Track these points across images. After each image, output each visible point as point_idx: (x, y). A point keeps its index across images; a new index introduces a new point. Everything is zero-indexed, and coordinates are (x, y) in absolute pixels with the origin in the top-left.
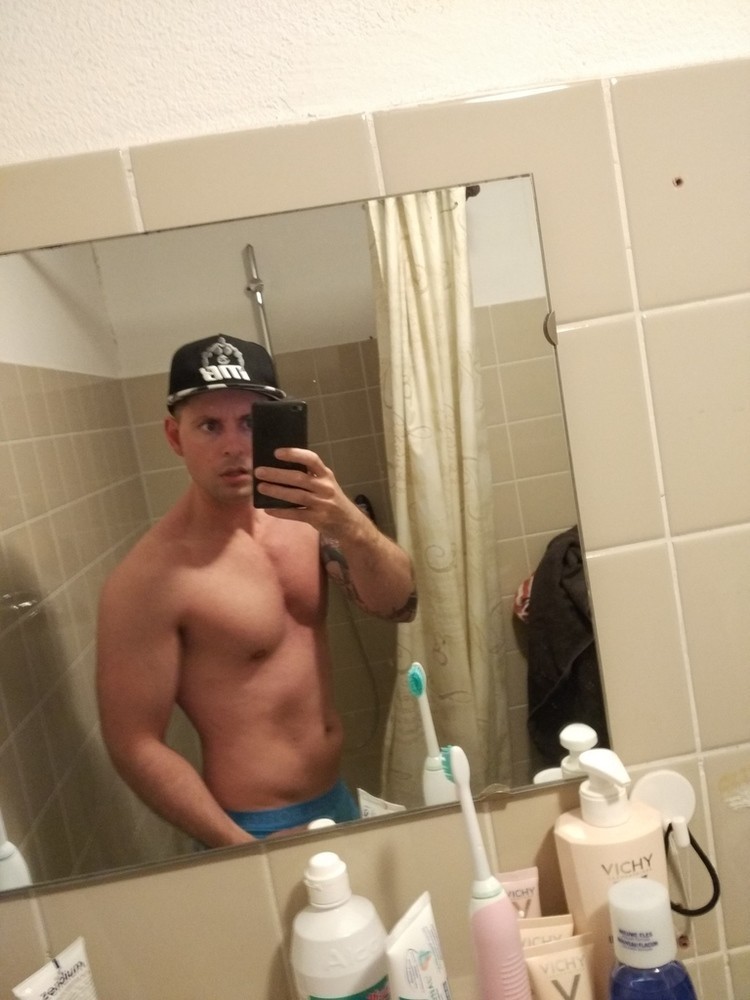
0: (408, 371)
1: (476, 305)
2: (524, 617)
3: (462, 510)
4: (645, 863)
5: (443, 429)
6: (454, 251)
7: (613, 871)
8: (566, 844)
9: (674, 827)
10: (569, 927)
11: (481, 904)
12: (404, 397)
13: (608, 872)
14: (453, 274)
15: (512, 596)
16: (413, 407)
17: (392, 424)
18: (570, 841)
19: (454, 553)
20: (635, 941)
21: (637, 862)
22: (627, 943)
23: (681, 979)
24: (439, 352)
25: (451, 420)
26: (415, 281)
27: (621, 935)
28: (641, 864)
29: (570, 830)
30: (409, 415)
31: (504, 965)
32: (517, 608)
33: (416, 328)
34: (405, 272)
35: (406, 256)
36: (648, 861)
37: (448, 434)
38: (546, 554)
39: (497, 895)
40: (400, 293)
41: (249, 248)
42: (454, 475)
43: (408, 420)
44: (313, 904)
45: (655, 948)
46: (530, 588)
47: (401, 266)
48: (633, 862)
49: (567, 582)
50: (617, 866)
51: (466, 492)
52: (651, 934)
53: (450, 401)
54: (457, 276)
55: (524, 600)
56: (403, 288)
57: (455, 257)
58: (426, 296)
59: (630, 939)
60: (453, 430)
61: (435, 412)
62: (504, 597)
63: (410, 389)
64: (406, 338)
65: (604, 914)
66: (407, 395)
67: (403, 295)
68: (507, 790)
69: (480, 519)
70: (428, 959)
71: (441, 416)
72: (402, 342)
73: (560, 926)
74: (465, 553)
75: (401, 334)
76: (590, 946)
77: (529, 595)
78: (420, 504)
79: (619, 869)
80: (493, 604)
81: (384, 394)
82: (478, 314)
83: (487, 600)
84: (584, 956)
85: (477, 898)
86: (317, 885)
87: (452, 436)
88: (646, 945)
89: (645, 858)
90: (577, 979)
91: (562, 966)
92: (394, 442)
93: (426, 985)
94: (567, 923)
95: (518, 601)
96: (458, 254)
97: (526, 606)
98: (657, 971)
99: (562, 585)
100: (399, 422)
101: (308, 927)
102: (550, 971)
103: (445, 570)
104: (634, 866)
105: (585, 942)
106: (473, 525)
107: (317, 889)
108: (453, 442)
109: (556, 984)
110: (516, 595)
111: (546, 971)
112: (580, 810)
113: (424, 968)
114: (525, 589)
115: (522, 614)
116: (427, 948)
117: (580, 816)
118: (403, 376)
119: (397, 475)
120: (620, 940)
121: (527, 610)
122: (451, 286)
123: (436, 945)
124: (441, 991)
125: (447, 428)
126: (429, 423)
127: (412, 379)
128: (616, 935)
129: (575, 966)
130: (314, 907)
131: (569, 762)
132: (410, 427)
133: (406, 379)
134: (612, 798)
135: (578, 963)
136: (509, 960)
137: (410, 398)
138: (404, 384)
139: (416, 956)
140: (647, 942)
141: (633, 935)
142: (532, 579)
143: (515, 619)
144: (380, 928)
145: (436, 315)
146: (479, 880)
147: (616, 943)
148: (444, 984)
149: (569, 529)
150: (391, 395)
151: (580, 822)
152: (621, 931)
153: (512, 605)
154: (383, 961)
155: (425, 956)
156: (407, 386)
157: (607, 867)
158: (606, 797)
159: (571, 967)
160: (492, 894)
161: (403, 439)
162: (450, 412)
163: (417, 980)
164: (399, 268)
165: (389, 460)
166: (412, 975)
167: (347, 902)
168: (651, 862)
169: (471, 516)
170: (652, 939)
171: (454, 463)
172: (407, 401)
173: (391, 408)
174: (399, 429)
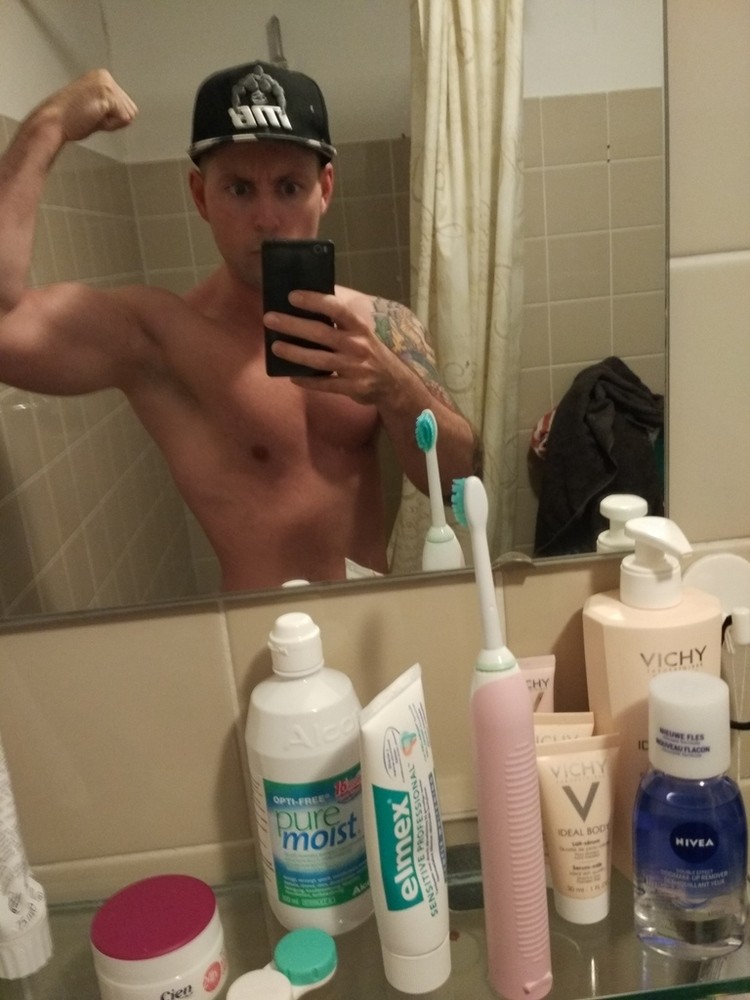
0: (443, 158)
1: (526, 96)
2: (540, 452)
3: (488, 327)
4: (696, 656)
5: (476, 228)
6: (508, 17)
7: (655, 662)
8: (598, 627)
9: (733, 620)
10: (590, 727)
11: (485, 679)
12: (436, 188)
13: (648, 664)
14: (504, 45)
15: (531, 430)
16: (445, 200)
17: (420, 219)
18: (605, 622)
19: (474, 374)
20: (679, 744)
21: (686, 653)
22: (670, 746)
23: (731, 797)
24: (480, 137)
25: (486, 220)
26: (460, 50)
27: (661, 736)
28: (691, 657)
29: (604, 612)
30: (439, 210)
31: (511, 755)
32: (534, 442)
33: (456, 106)
34: (448, 39)
35: (451, 19)
36: (701, 655)
37: (482, 236)
38: (572, 387)
39: (509, 668)
40: (441, 62)
41: (275, 21)
42: (484, 285)
43: (438, 215)
44: (276, 671)
45: (705, 755)
46: (550, 422)
47: (446, 30)
48: (681, 654)
49: (591, 417)
50: (660, 656)
51: (494, 304)
52: (702, 737)
53: (487, 198)
54: (509, 47)
55: (542, 435)
56: (445, 57)
57: (509, 21)
58: (471, 68)
59: (673, 741)
60: (487, 232)
61: (469, 210)
62: (522, 432)
63: (444, 179)
64: (443, 117)
65: (640, 713)
66: (440, 185)
67: (445, 65)
68: (529, 560)
69: (506, 338)
70: (413, 742)
71: (476, 214)
72: (438, 122)
73: (578, 726)
74: (486, 376)
75: (439, 113)
76: (615, 751)
77: (549, 430)
78: (443, 314)
79: (663, 661)
80: (509, 436)
81: (413, 185)
82: (528, 106)
83: (505, 431)
84: (605, 760)
85: (482, 671)
86: (281, 649)
87: (486, 239)
88: (694, 750)
89: (697, 651)
90: (594, 787)
91: (577, 770)
92: (421, 240)
93: (408, 775)
94: (586, 722)
95: (537, 435)
96: (512, 21)
97: (545, 440)
98: (702, 784)
99: (585, 419)
100: (427, 216)
101: (269, 699)
102: (562, 775)
103: (464, 391)
104: (682, 658)
105: (608, 745)
106: (498, 343)
107: (283, 654)
108: (486, 246)
109: (568, 791)
110: (535, 429)
111: (556, 775)
112: (619, 592)
113: (407, 753)
114: (545, 423)
115: (539, 449)
116: (412, 730)
117: (618, 598)
118: (437, 163)
119: (420, 278)
120: (658, 741)
121: (545, 446)
122: (500, 62)
123: (425, 729)
124: (426, 783)
125: (480, 229)
126: (461, 220)
127: (447, 167)
128: (653, 734)
129: (593, 772)
130: (278, 676)
131: (608, 536)
132: (440, 224)
133: (440, 166)
134: (664, 574)
135: (598, 769)
136: (518, 750)
137: (443, 189)
138: (437, 171)
139: (398, 738)
140: (696, 747)
141: (677, 735)
142: (554, 413)
143: (532, 454)
144: (355, 702)
145: (480, 92)
146: (486, 647)
147: (653, 746)
148: (431, 776)
149: (601, 361)
150: (422, 185)
151: (617, 603)
152: (662, 731)
153: (530, 439)
154: (359, 744)
155: (410, 739)
156: (440, 175)
157: (648, 657)
158: (656, 573)
159: (589, 772)
160: (503, 667)
161: (430, 237)
162: (486, 211)
163: (397, 767)
164: (442, 33)
165: (413, 263)
166: (391, 760)
167: (318, 672)
168: (703, 655)
169: (498, 333)
170: (703, 744)
171: (485, 271)
172: (439, 193)
173: (420, 201)
174: (427, 226)
